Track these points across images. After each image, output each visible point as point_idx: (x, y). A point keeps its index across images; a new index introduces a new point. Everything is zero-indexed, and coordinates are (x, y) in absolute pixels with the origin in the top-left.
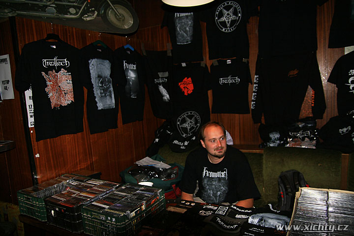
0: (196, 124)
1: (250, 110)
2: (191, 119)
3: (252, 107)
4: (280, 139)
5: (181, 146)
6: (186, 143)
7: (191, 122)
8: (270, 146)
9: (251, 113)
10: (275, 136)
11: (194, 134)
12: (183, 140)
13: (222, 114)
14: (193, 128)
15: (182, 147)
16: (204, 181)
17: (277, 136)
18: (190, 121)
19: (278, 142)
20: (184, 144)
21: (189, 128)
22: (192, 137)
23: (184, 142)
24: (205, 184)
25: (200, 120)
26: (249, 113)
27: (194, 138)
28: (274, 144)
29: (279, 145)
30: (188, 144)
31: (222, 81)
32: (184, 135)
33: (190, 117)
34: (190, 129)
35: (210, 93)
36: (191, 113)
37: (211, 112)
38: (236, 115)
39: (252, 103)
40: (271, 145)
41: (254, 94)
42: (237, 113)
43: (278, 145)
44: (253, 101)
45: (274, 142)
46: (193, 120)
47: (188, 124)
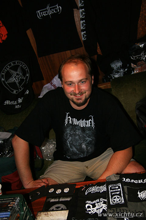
0: (24, 74)
1: (82, 42)
2: (16, 71)
3: (83, 39)
4: (123, 67)
5: (14, 105)
6: (20, 101)
7: (17, 74)
8: (115, 78)
9: (83, 45)
10: (116, 65)
11: (26, 87)
12: (15, 98)
13: (51, 55)
14: (22, 80)
15: (16, 107)
16: (66, 131)
17: (119, 64)
18: (15, 73)
19: (122, 70)
20: (18, 102)
21: (17, 82)
22: (24, 91)
23: (16, 100)
24: (67, 134)
25: (28, 70)
26: (82, 46)
27: (27, 92)
28: (119, 74)
29: (125, 73)
30: (23, 101)
31: (40, 14)
32: (15, 92)
33: (15, 68)
34: (19, 83)
35: (29, 33)
36: (14, 63)
37: (37, 57)
38: (67, 52)
39: (82, 33)
40: (116, 76)
41: (82, 22)
42: (67, 50)
43: (124, 75)
44: (83, 31)
45: (118, 72)
46: (19, 71)
47: (15, 77)
